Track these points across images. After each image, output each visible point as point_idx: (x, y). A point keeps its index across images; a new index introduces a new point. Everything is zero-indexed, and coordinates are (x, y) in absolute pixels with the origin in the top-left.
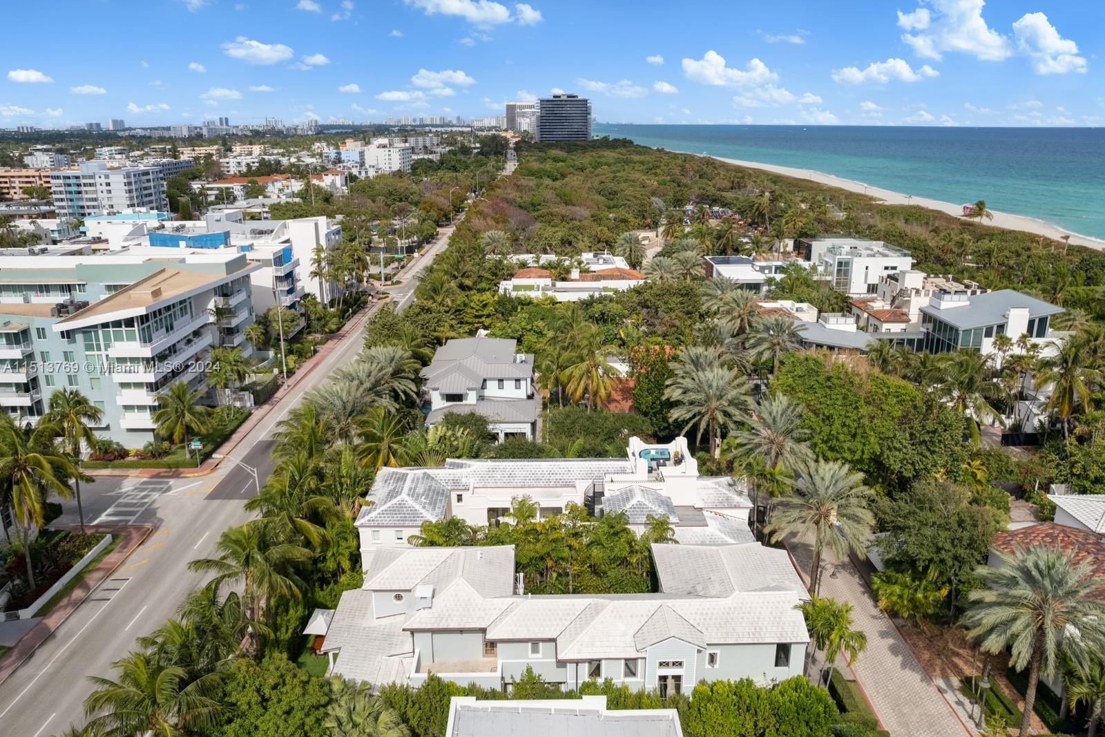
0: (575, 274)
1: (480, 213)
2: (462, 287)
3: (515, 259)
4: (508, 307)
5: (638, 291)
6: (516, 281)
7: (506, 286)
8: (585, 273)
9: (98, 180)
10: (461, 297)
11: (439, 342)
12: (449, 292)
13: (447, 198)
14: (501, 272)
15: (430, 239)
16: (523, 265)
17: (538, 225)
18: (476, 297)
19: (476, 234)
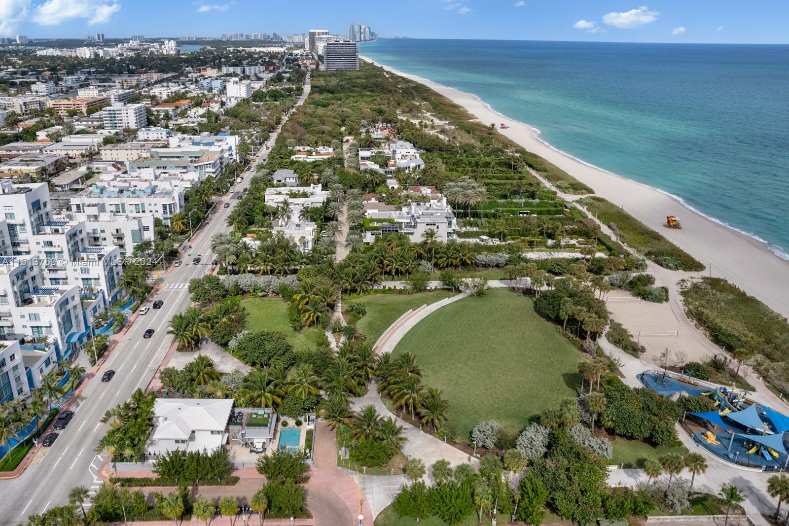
0: (314, 154)
1: (286, 130)
2: (281, 157)
3: (298, 148)
4: (293, 163)
5: (329, 159)
6: (296, 156)
7: (293, 157)
8: (318, 153)
9: (123, 112)
10: (280, 160)
11: (274, 171)
12: (277, 159)
13: (273, 120)
14: (292, 153)
15: (266, 138)
16: (300, 151)
17: (308, 135)
18: (284, 160)
19: (285, 139)
